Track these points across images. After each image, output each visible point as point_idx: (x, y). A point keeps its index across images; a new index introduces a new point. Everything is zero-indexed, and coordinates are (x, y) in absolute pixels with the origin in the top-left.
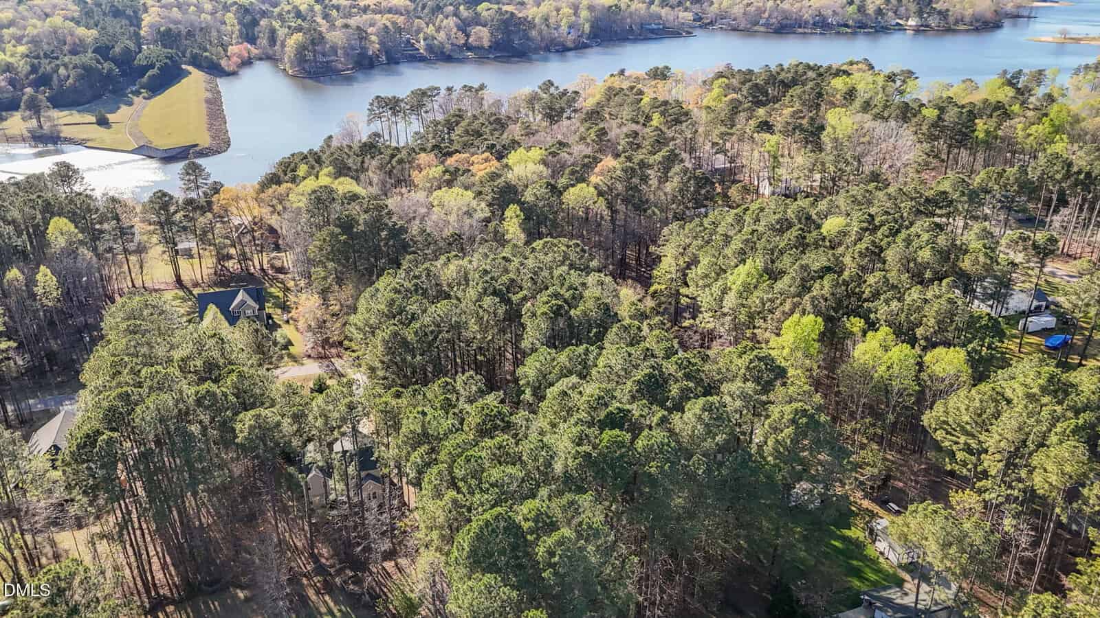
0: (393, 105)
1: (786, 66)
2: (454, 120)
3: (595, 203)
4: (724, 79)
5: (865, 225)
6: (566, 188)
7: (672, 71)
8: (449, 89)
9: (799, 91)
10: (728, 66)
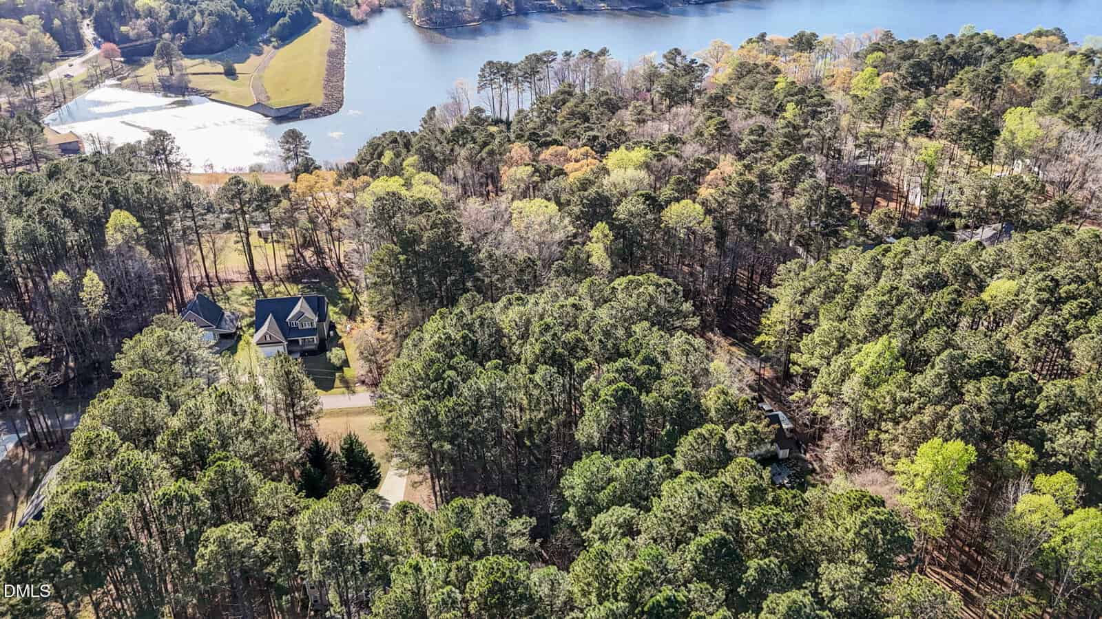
0: (504, 71)
1: (958, 37)
2: (561, 97)
3: (699, 223)
4: (881, 54)
5: (1045, 295)
6: (668, 203)
7: (820, 39)
8: (567, 54)
9: (971, 75)
10: (888, 35)
